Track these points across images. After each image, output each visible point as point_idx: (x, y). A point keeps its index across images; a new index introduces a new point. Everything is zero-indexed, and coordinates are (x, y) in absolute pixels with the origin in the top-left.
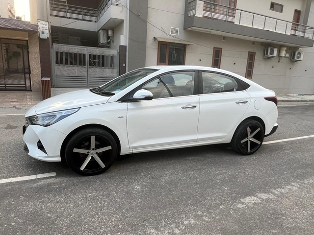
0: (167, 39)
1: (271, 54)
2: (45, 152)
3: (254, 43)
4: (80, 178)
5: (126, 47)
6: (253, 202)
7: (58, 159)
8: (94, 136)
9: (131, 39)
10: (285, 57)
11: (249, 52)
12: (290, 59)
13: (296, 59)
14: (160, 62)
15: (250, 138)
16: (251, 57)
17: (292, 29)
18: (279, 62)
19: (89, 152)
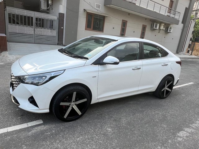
0: (93, 11)
1: (155, 27)
2: (37, 106)
3: (146, 19)
4: (63, 124)
5: (64, 14)
6: (185, 135)
7: (47, 111)
8: (76, 92)
9: (68, 9)
10: (163, 30)
11: (143, 25)
12: (165, 32)
13: (168, 31)
14: (87, 27)
15: (166, 88)
16: (144, 28)
17: (168, 12)
18: (159, 32)
19: (70, 104)
